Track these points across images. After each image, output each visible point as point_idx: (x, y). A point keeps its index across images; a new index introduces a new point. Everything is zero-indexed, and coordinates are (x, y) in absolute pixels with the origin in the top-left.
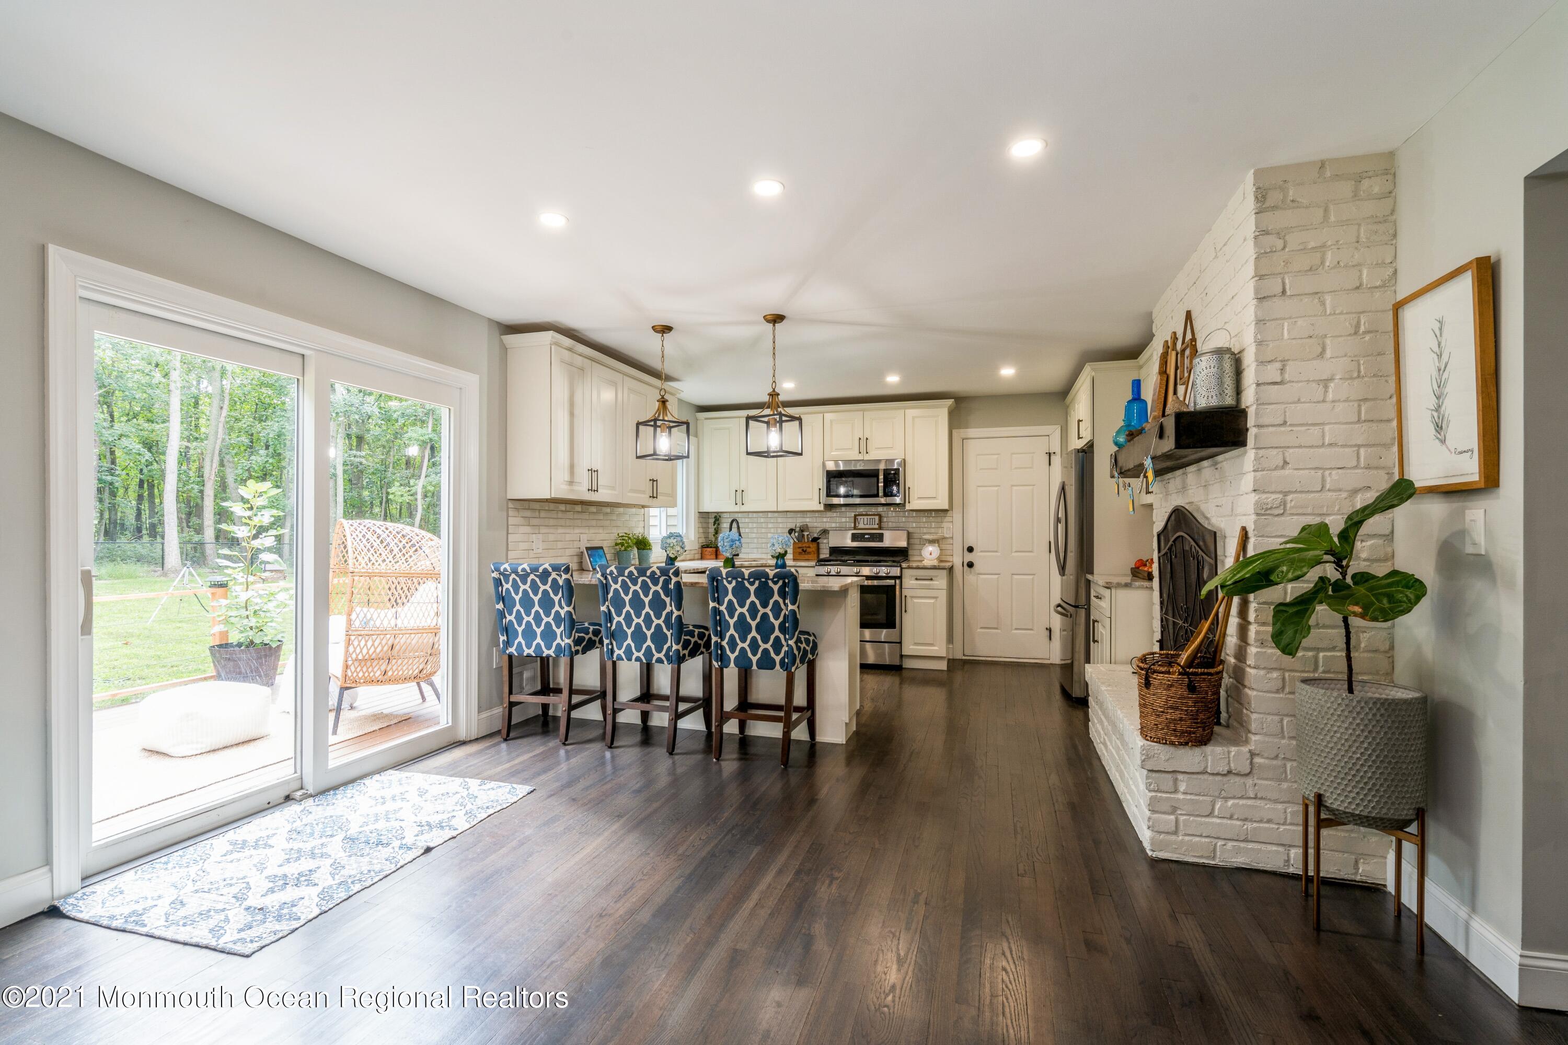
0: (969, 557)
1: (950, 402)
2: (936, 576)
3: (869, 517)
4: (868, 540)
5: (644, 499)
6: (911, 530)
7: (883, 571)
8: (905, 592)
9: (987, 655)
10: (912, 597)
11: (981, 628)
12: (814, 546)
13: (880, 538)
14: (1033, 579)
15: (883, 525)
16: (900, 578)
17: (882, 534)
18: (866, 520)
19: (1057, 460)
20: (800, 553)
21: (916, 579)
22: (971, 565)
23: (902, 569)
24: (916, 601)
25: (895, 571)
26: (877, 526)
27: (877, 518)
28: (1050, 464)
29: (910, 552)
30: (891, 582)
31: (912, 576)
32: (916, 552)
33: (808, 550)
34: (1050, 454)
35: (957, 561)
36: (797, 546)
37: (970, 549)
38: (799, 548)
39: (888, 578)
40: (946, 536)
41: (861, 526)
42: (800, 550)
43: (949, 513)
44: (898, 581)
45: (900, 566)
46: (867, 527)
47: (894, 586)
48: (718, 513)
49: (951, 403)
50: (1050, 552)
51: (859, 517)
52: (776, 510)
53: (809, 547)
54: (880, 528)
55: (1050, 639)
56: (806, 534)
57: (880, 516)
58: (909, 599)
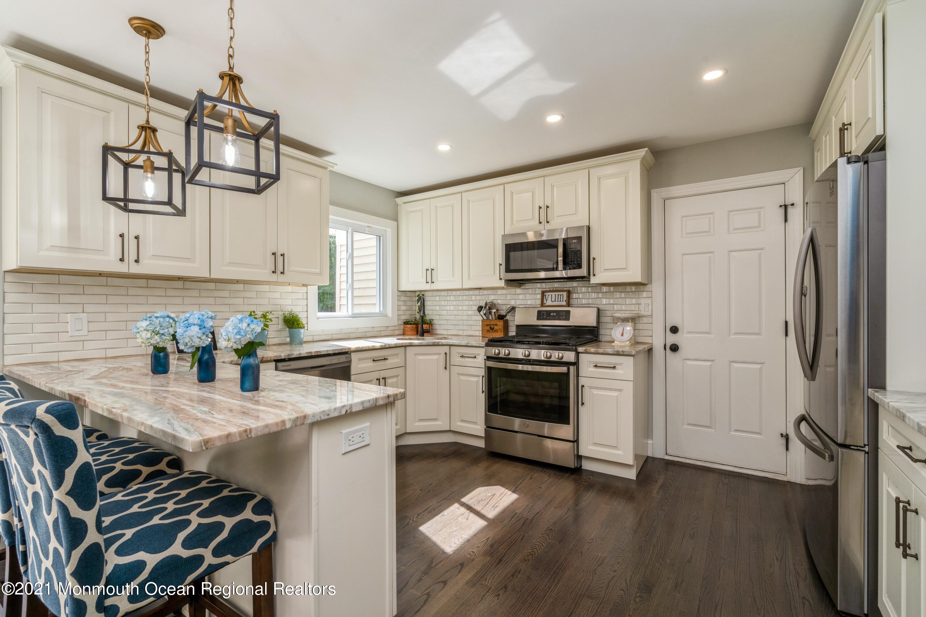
0: (672, 339)
1: (642, 152)
2: (621, 364)
3: (557, 293)
4: (554, 318)
5: (264, 274)
6: (601, 307)
7: (555, 355)
8: (582, 381)
9: (698, 458)
10: (591, 387)
11: (689, 424)
12: (500, 323)
13: (566, 315)
14: (760, 369)
15: (572, 302)
16: (576, 364)
17: (569, 312)
18: (554, 296)
19: (796, 214)
20: (488, 331)
21: (596, 366)
22: (675, 348)
23: (578, 353)
24: (595, 392)
25: (569, 356)
26: (564, 303)
27: (565, 294)
28: (786, 220)
29: (602, 331)
30: (564, 369)
31: (591, 362)
32: (607, 332)
33: (496, 328)
34: (786, 206)
35: (658, 343)
36: (485, 323)
37: (674, 330)
38: (487, 325)
39: (559, 363)
40: (643, 313)
41: (549, 303)
42: (488, 328)
43: (648, 288)
44: (572, 368)
45: (576, 350)
46: (555, 303)
47: (567, 374)
48: (421, 291)
49: (644, 153)
50: (786, 335)
51: (547, 294)
52: (460, 287)
53: (496, 325)
54: (569, 305)
55: (787, 449)
56: (494, 311)
57: (569, 293)
58: (586, 390)
